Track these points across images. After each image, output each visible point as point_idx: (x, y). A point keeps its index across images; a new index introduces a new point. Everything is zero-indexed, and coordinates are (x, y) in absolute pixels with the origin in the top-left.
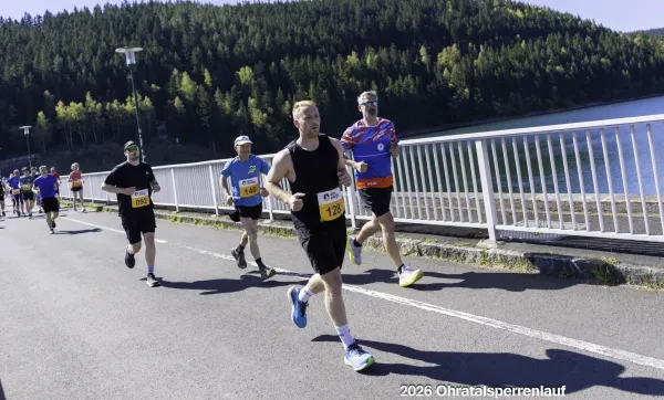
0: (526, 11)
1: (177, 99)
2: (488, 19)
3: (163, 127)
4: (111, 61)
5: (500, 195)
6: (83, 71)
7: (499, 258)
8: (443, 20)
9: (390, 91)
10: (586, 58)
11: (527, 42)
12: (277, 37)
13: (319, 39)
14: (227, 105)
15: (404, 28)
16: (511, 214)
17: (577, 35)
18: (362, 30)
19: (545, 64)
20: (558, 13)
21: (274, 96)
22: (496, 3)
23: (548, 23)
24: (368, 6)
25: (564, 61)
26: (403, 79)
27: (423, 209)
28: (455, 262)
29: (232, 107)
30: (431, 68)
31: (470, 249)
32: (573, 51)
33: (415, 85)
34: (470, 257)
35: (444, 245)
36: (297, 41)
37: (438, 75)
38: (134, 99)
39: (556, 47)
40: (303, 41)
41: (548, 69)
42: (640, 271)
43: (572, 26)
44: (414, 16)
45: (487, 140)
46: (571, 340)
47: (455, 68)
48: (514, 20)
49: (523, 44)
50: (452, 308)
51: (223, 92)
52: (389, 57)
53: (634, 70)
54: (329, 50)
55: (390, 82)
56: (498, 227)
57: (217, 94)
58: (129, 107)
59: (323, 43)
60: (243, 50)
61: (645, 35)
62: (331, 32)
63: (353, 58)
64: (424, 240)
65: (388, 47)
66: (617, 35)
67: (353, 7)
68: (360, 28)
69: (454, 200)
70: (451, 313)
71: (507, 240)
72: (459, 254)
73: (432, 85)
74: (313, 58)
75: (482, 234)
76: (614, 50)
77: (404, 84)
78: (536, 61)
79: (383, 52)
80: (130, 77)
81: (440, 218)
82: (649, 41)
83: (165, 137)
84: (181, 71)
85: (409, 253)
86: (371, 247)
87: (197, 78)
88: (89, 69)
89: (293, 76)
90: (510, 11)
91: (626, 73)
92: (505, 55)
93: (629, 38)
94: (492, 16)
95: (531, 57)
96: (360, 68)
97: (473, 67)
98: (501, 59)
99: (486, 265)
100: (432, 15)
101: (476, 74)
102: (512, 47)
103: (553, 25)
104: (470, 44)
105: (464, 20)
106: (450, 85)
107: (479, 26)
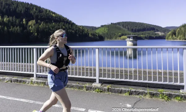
0: (56, 15)
2: (45, 15)
7: (36, 82)
8: (32, 12)
9: (11, 30)
11: (55, 23)
15: (19, 12)
16: (41, 70)
17: (68, 24)
18: (4, 10)
20: (64, 17)
22: (48, 11)
24: (8, 2)
26: (16, 28)
27: (14, 68)
28: (22, 84)
30: (26, 25)
31: (27, 80)
32: (66, 27)
33: (20, 30)
34: (28, 82)
35: (20, 79)
37: (28, 29)
39: (62, 25)
42: (71, 85)
43: (66, 21)
44: (23, 9)
45: (37, 49)
47: (33, 27)
48: (52, 17)
49: (54, 23)
50: (19, 98)
52: (13, 20)
53: (79, 35)
55: (12, 28)
56: (37, 73)
61: (83, 27)
64: (13, 77)
65: (13, 16)
66: (77, 25)
67: (2, 2)
68: (3, 9)
70: (18, 99)
71: (39, 77)
72: (24, 81)
73: (26, 30)
75: (32, 76)
76: (76, 29)
77: (16, 29)
78: (56, 29)
79: (11, 18)
81: (19, 71)
82: (84, 28)
85: (7, 82)
90: (52, 14)
91: (77, 35)
92: (48, 26)
93: (79, 27)
94: (46, 14)
95: (55, 27)
96: (1, 22)
97: (39, 27)
98: (47, 27)
99: (32, 85)
100: (29, 10)
101: (39, 29)
102: (51, 24)
103: (62, 20)
104: (39, 21)
105: (38, 14)
106: (31, 31)
107: (42, 16)
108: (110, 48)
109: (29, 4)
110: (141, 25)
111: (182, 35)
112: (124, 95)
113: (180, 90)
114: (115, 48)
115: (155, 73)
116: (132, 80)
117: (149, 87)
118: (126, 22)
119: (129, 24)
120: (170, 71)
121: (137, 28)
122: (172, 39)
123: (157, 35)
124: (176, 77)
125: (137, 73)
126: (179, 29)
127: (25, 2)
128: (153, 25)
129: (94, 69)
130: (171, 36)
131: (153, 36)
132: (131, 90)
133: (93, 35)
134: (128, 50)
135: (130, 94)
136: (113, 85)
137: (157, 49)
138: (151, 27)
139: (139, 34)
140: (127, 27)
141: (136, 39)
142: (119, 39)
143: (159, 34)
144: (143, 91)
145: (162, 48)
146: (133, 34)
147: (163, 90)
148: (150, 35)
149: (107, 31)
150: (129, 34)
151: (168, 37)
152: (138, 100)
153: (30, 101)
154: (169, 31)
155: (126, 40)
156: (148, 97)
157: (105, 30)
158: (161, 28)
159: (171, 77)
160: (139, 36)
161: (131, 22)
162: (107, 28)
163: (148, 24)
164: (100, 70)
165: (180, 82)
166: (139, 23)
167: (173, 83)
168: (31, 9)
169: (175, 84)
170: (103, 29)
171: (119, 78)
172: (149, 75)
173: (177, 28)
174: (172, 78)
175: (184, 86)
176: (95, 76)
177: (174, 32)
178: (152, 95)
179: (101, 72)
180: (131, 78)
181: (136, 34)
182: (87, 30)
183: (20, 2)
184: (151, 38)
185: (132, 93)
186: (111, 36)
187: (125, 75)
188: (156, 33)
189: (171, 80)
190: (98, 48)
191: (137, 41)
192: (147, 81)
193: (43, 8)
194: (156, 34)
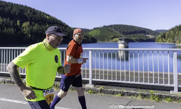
0: (50, 17)
2: (39, 17)
8: (26, 14)
9: (5, 32)
11: (49, 25)
15: (13, 14)
17: (61, 26)
20: (57, 19)
22: (42, 13)
24: (2, 4)
26: (10, 29)
30: (20, 27)
33: (14, 31)
37: (22, 31)
43: (60, 23)
44: (17, 11)
47: (27, 28)
48: (46, 19)
49: (48, 25)
52: (7, 22)
55: (6, 29)
64: (7, 78)
65: (7, 18)
66: (70, 28)
73: (20, 32)
76: (69, 31)
79: (5, 20)
85: (1, 83)
90: (46, 16)
92: (42, 27)
93: (73, 29)
94: (40, 16)
97: (33, 29)
98: (41, 28)
100: (23, 12)
101: (33, 31)
102: (44, 26)
103: (56, 22)
104: (33, 23)
105: (32, 15)
106: (25, 33)
107: (36, 18)
108: (103, 50)
109: (23, 6)
110: (133, 28)
111: (171, 38)
112: (117, 96)
113: (170, 91)
114: (108, 50)
115: (146, 75)
116: (124, 82)
117: (140, 88)
118: (118, 25)
119: (121, 27)
120: (161, 73)
121: (129, 31)
122: (161, 41)
123: (148, 38)
124: (166, 79)
125: (129, 74)
126: (168, 32)
127: (19, 4)
128: (144, 29)
129: (87, 70)
130: (160, 39)
131: (143, 38)
132: (123, 92)
133: (86, 37)
134: (120, 52)
135: (122, 95)
136: (105, 87)
137: (148, 51)
138: (142, 30)
139: (130, 37)
140: (119, 29)
141: (128, 41)
142: (111, 41)
143: (149, 37)
144: (134, 92)
145: (153, 51)
146: (124, 37)
147: (153, 91)
148: (141, 38)
149: (99, 33)
150: (121, 37)
151: (158, 40)
152: (130, 101)
153: (23, 102)
154: (160, 34)
155: (118, 42)
156: (139, 98)
157: (98, 32)
158: (151, 31)
159: (161, 78)
160: (131, 38)
161: (123, 25)
162: (100, 31)
163: (139, 27)
164: (93, 72)
165: (170, 84)
166: (130, 26)
167: (163, 84)
168: (26, 11)
169: (166, 85)
170: (96, 31)
171: (111, 80)
172: (141, 77)
173: (167, 31)
174: (163, 79)
175: (174, 87)
176: (88, 77)
177: (164, 35)
178: (144, 96)
179: (94, 74)
180: (123, 80)
181: (128, 37)
183: (14, 4)
184: (142, 41)
185: (124, 94)
186: (103, 38)
187: (117, 76)
188: (147, 35)
189: (161, 82)
190: (92, 50)
191: (129, 43)
192: (138, 83)
193: (37, 10)
194: (146, 37)
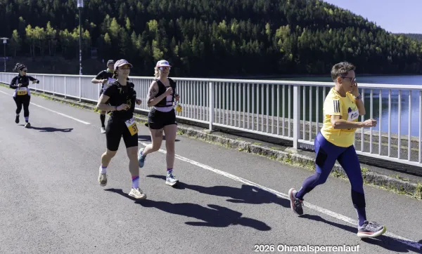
0: (335, 10)
1: (107, 34)
2: (311, 11)
3: (95, 51)
4: (66, 3)
5: (304, 122)
6: (47, 7)
7: (297, 159)
8: (283, 8)
9: (243, 49)
10: (367, 46)
11: (333, 30)
12: (176, 4)
13: (203, 9)
14: (138, 43)
15: (258, 10)
16: (308, 134)
17: (364, 30)
18: (231, 7)
19: (342, 46)
20: (354, 15)
21: (169, 41)
22: (317, 3)
23: (348, 20)
25: (354, 45)
26: (253, 42)
27: (255, 125)
28: (270, 158)
29: (141, 44)
30: (271, 37)
31: (280, 152)
32: (360, 40)
33: (259, 48)
34: (281, 157)
35: (265, 148)
36: (189, 8)
37: (275, 43)
38: (79, 30)
39: (350, 35)
40: (192, 8)
41: (343, 49)
42: (381, 177)
43: (361, 24)
44: (265, 4)
45: (301, 87)
46: (334, 213)
47: (286, 40)
48: (327, 15)
49: (330, 31)
51: (137, 35)
52: (246, 28)
53: (394, 57)
54: (208, 17)
55: (244, 43)
56: (300, 141)
57: (133, 35)
58: (74, 35)
59: (205, 12)
60: (153, 9)
61: (405, 36)
62: (211, 6)
63: (223, 25)
64: (253, 143)
65: (246, 20)
66: (388, 33)
69: (275, 121)
71: (304, 149)
72: (274, 154)
73: (271, 48)
74: (197, 21)
75: (290, 144)
76: (385, 43)
77: (252, 46)
78: (336, 42)
79: (243, 24)
80: (77, 16)
81: (265, 131)
82: (407, 40)
83: (96, 57)
84: (111, 17)
85: (243, 150)
86: (219, 144)
87: (121, 23)
88: (51, 7)
89: (183, 30)
90: (325, 9)
91: (389, 58)
92: (318, 36)
93: (395, 37)
94: (314, 11)
95: (334, 40)
96: (226, 32)
97: (297, 41)
98: (315, 39)
99: (289, 163)
100: (276, 5)
101: (298, 45)
102: (323, 32)
103: (350, 22)
104: (298, 27)
105: (296, 11)
106: (281, 50)
107: (305, 16)
168: (282, 1)
182: (418, 46)
